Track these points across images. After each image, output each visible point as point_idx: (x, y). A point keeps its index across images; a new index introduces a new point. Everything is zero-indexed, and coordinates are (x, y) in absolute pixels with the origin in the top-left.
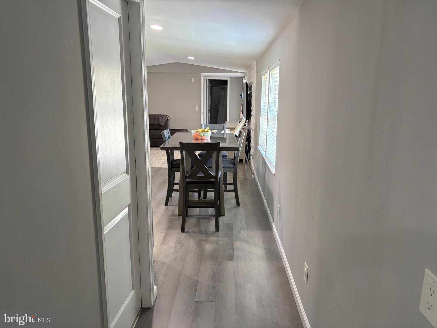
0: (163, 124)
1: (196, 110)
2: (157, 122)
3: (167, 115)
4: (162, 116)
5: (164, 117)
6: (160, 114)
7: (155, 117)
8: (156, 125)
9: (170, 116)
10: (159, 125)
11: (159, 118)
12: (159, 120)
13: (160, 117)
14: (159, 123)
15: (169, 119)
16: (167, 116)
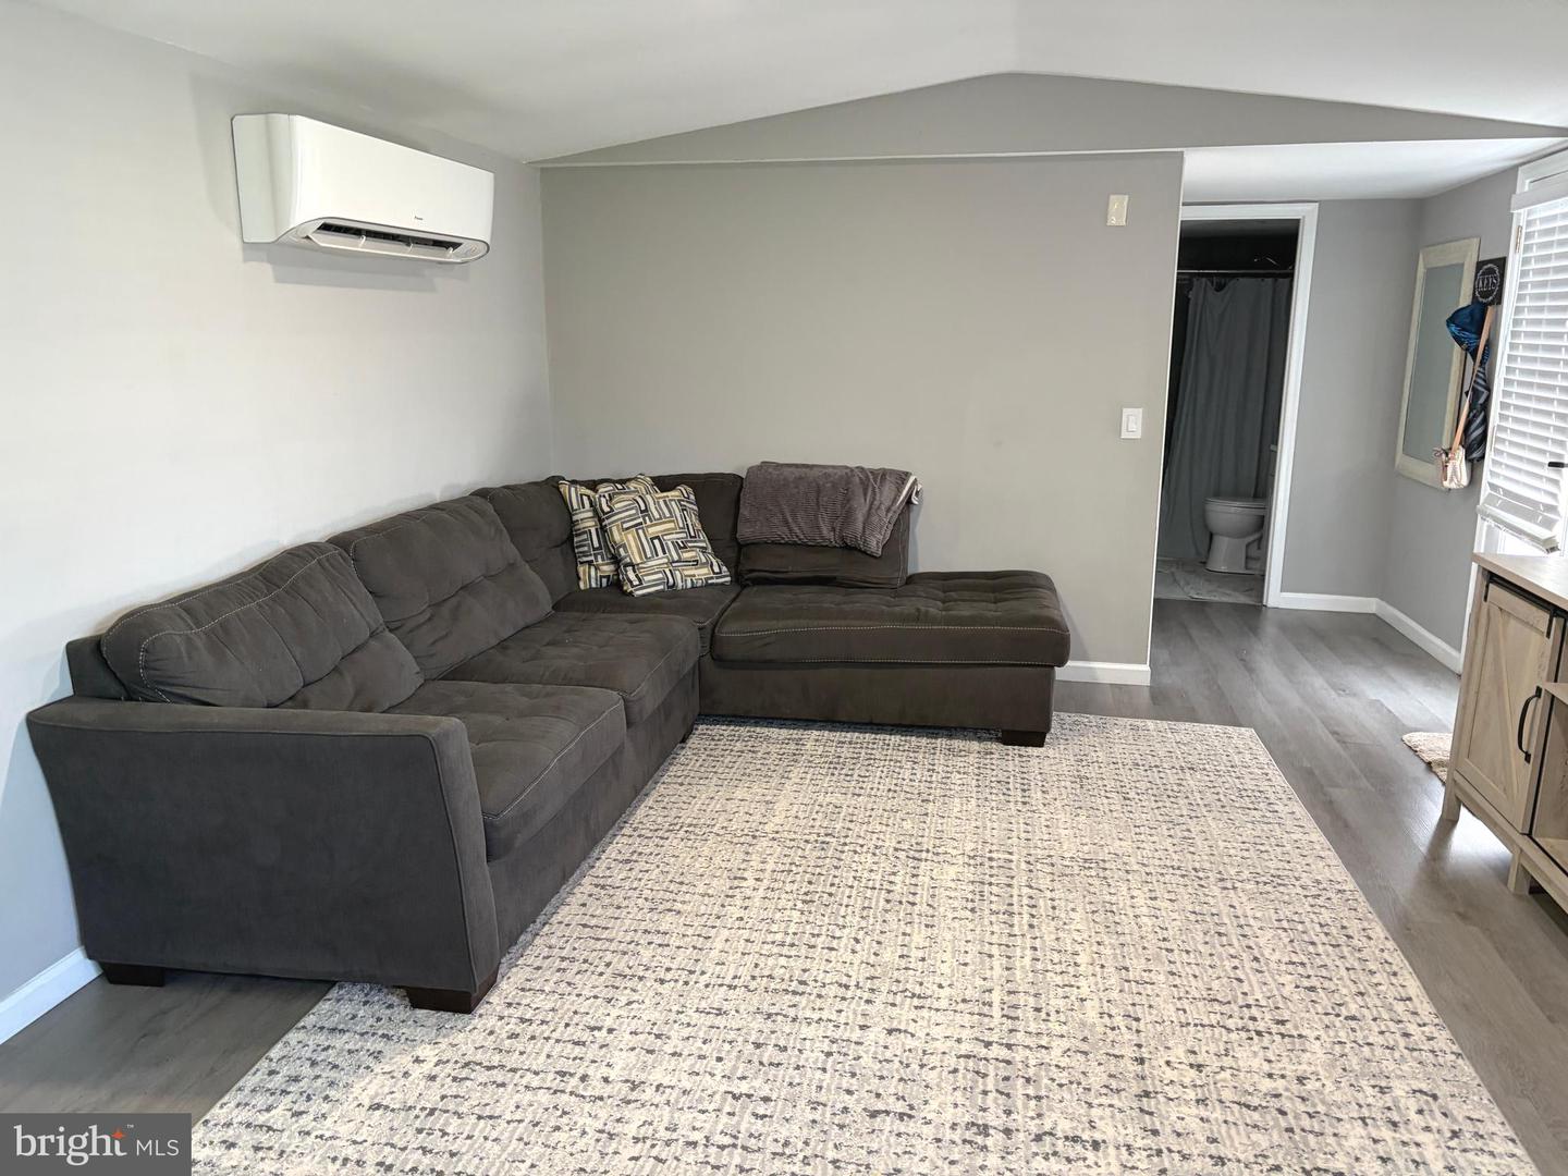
0: (875, 543)
1: (1124, 435)
2: (838, 526)
3: (907, 474)
4: (873, 479)
5: (888, 491)
6: (852, 464)
7: (819, 492)
8: (823, 548)
9: (924, 475)
10: (851, 549)
11: (847, 499)
12: (848, 517)
13: (859, 491)
14: (848, 533)
15: (915, 500)
16: (902, 477)
